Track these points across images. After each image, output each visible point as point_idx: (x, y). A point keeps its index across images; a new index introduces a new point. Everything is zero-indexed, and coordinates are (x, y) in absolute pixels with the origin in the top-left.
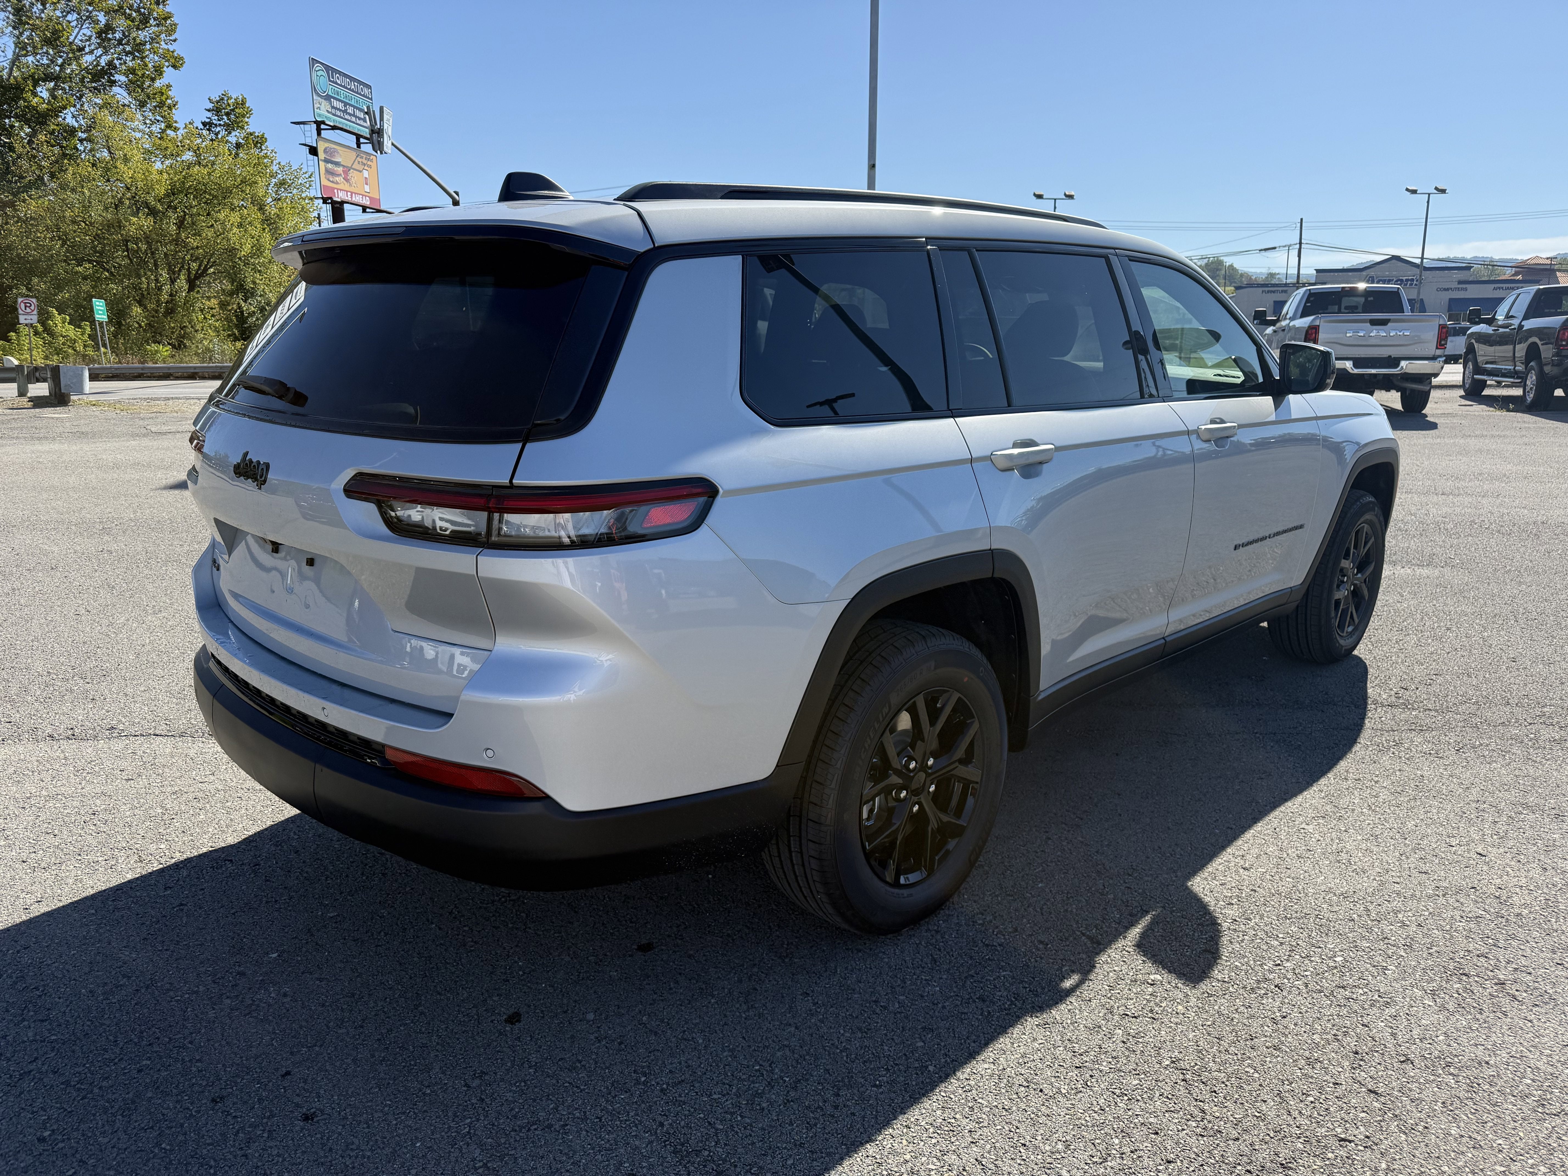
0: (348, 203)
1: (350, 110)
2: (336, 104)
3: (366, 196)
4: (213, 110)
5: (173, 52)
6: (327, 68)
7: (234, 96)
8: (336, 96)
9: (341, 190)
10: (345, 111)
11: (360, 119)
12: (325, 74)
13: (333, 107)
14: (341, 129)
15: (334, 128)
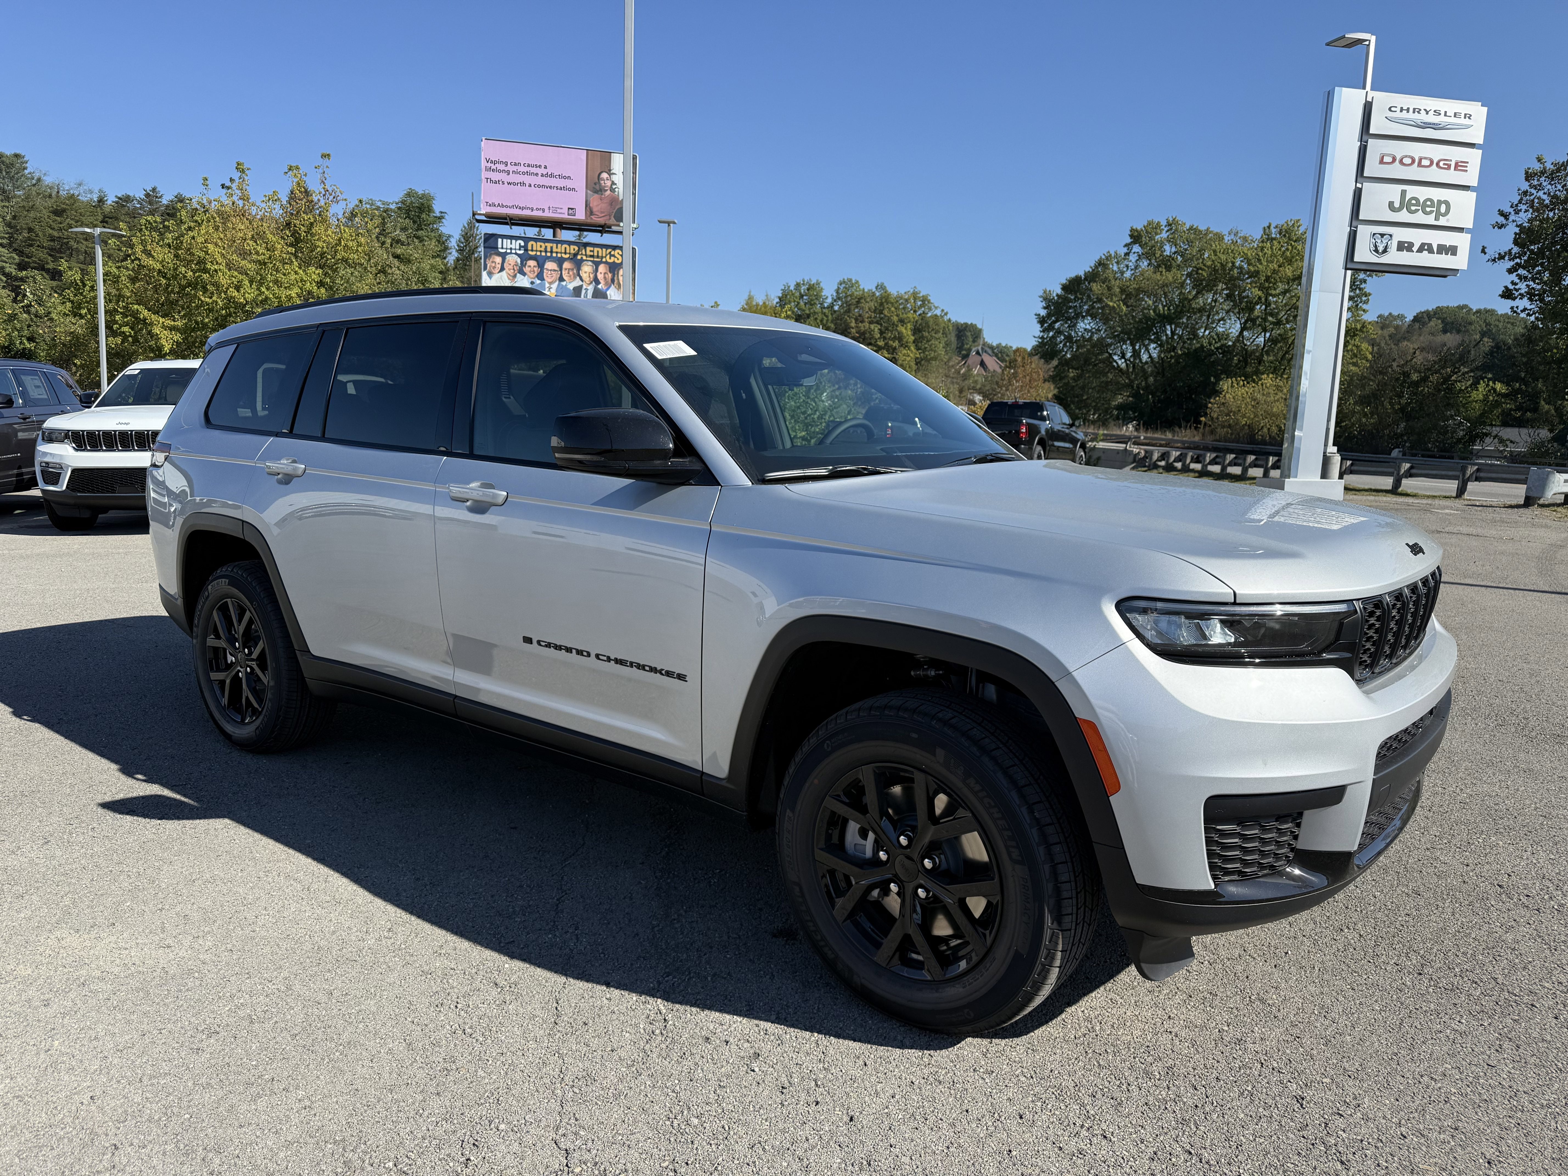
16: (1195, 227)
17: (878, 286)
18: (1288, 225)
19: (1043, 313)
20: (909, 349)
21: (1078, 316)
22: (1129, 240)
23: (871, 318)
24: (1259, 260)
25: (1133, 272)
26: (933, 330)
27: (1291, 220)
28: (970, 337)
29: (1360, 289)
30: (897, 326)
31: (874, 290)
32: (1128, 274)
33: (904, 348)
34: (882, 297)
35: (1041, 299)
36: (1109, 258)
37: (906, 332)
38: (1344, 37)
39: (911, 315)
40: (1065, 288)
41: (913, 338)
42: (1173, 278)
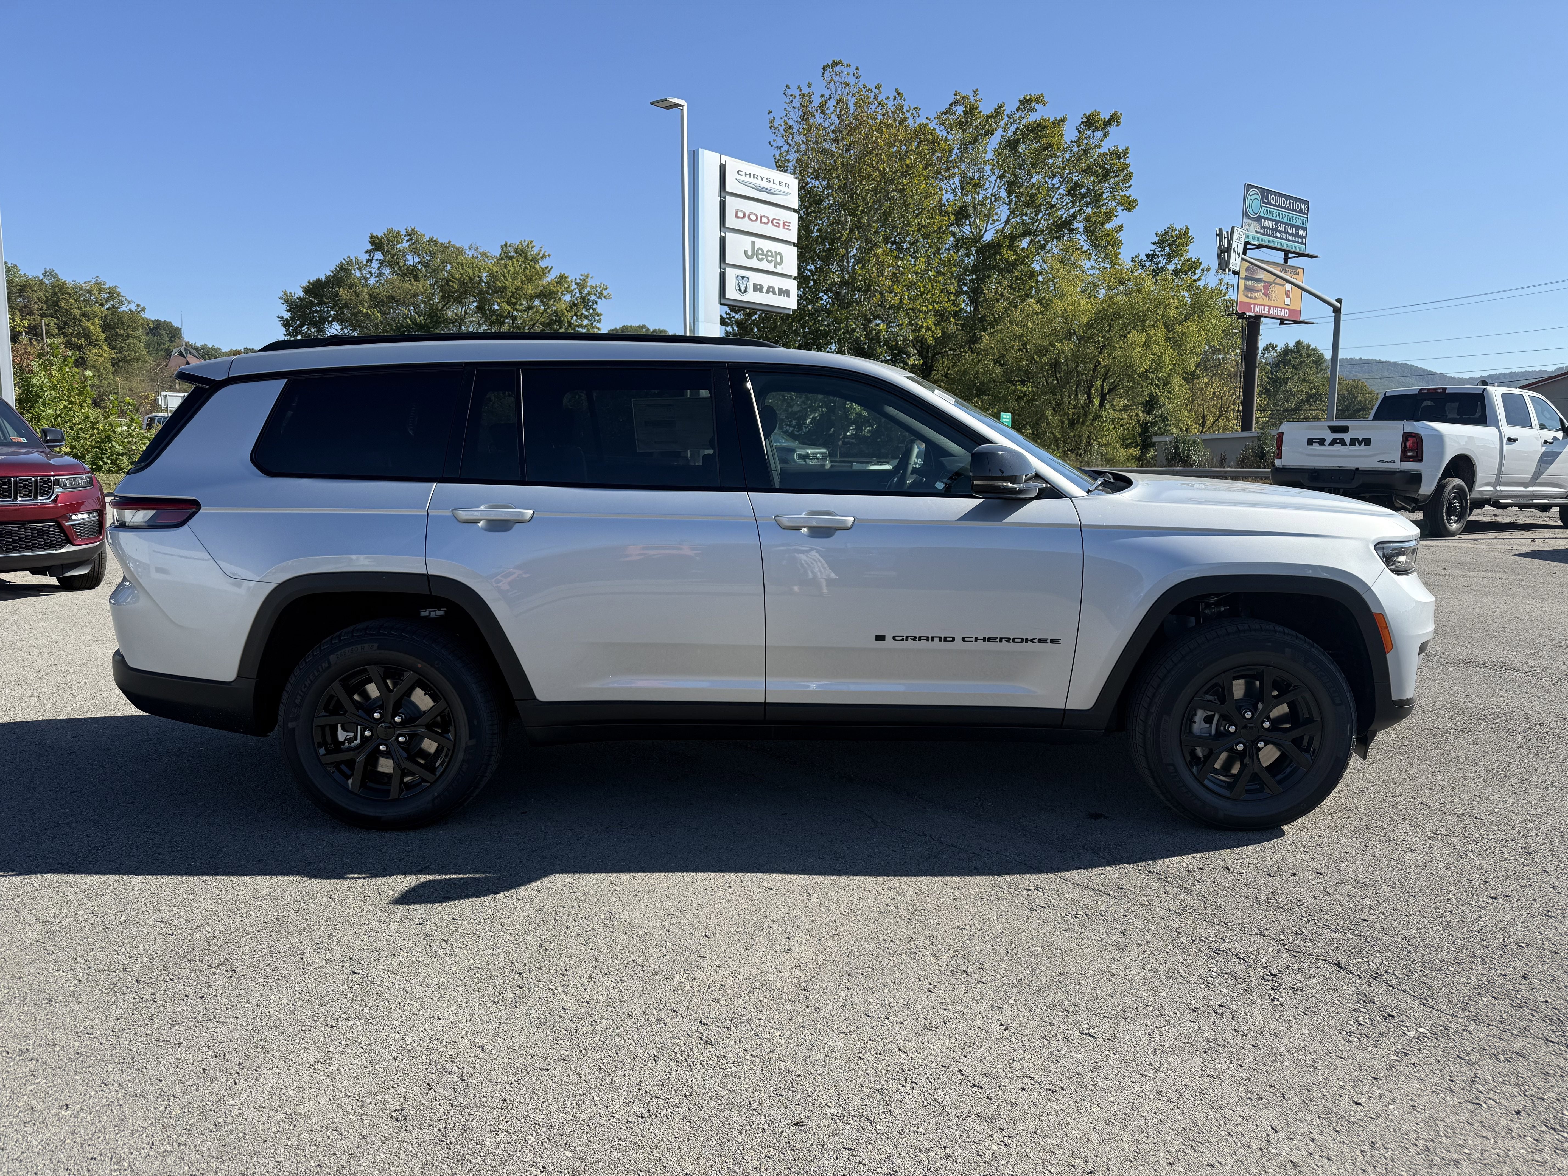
0: (1262, 316)
1: (1281, 228)
2: (1266, 223)
3: (1285, 309)
4: (1158, 243)
5: (1128, 197)
6: (1262, 191)
7: (1178, 228)
8: (1268, 216)
9: (1258, 305)
10: (1276, 230)
11: (1290, 234)
12: (1259, 197)
13: (1263, 227)
14: (1267, 247)
15: (1260, 246)
16: (434, 239)
17: (46, 273)
18: (522, 245)
19: (287, 315)
20: (101, 347)
21: (324, 320)
22: (370, 247)
23: (42, 309)
24: (504, 276)
25: (377, 279)
26: (129, 327)
27: (525, 241)
28: (166, 336)
29: (594, 310)
30: (80, 321)
31: (41, 277)
32: (372, 281)
33: (94, 347)
34: (53, 286)
35: (282, 301)
36: (350, 263)
37: (94, 327)
38: (666, 100)
39: (96, 308)
40: (307, 290)
41: (104, 335)
42: (423, 287)
